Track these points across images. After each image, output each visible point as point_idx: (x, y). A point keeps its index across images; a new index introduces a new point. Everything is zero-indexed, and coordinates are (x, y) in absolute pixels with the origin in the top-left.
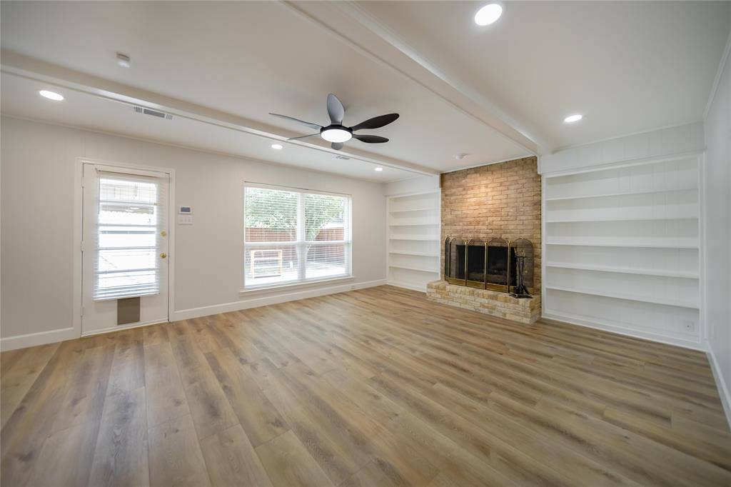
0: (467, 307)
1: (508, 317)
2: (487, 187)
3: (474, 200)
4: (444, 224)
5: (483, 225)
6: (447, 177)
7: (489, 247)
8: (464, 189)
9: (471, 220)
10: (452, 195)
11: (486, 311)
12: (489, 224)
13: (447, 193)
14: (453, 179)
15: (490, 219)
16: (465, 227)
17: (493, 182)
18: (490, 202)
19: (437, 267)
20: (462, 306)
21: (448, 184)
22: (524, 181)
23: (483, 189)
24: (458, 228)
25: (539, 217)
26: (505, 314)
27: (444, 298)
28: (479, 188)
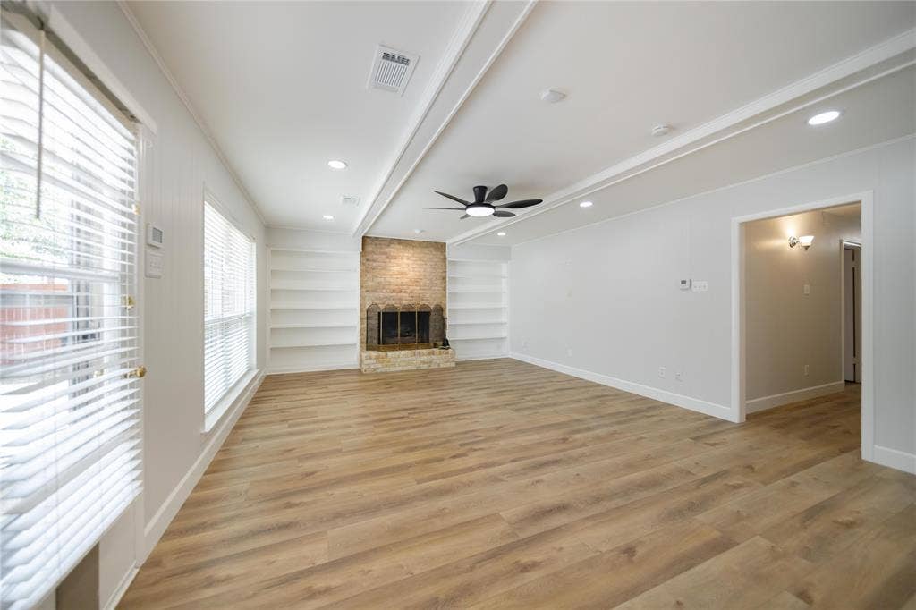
0: (409, 368)
1: (442, 366)
2: (408, 259)
3: (395, 269)
4: (364, 290)
5: (405, 292)
6: (368, 240)
7: (401, 313)
8: (388, 258)
9: (395, 288)
10: (374, 261)
11: (425, 366)
12: (411, 292)
13: (368, 257)
14: (376, 245)
15: (411, 288)
16: (387, 295)
17: (413, 256)
18: (412, 273)
19: (354, 337)
20: (405, 369)
21: (369, 248)
22: (436, 260)
23: (405, 261)
24: (381, 295)
25: (445, 289)
26: (439, 365)
27: (386, 366)
28: (402, 259)
